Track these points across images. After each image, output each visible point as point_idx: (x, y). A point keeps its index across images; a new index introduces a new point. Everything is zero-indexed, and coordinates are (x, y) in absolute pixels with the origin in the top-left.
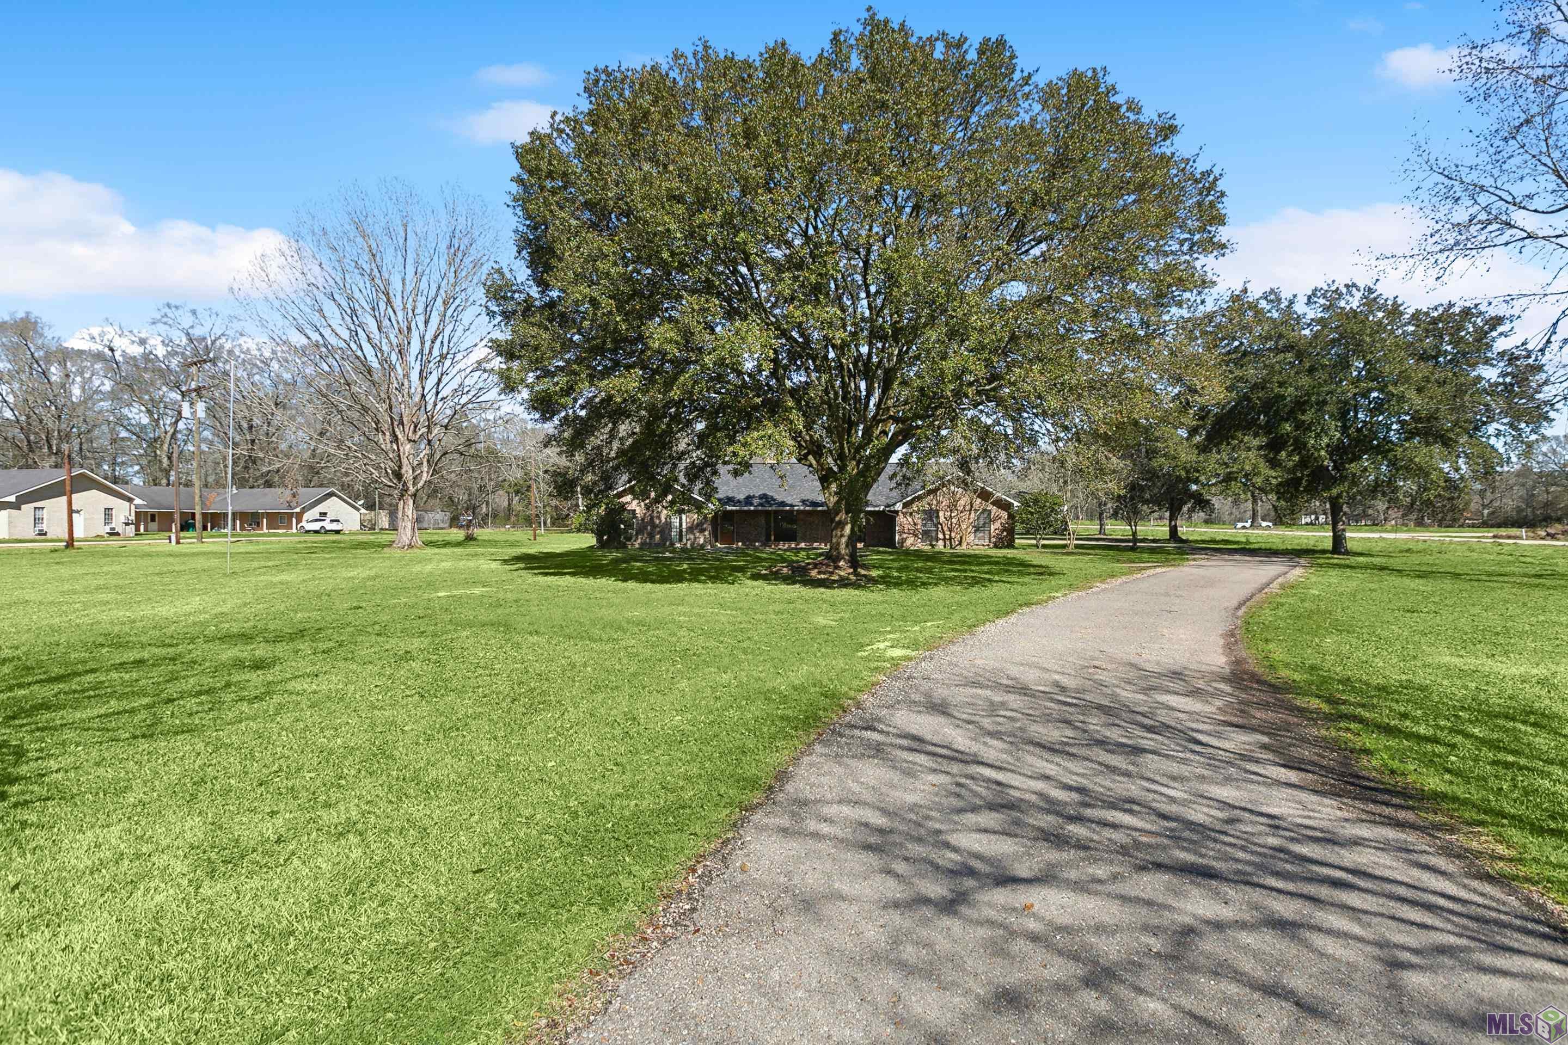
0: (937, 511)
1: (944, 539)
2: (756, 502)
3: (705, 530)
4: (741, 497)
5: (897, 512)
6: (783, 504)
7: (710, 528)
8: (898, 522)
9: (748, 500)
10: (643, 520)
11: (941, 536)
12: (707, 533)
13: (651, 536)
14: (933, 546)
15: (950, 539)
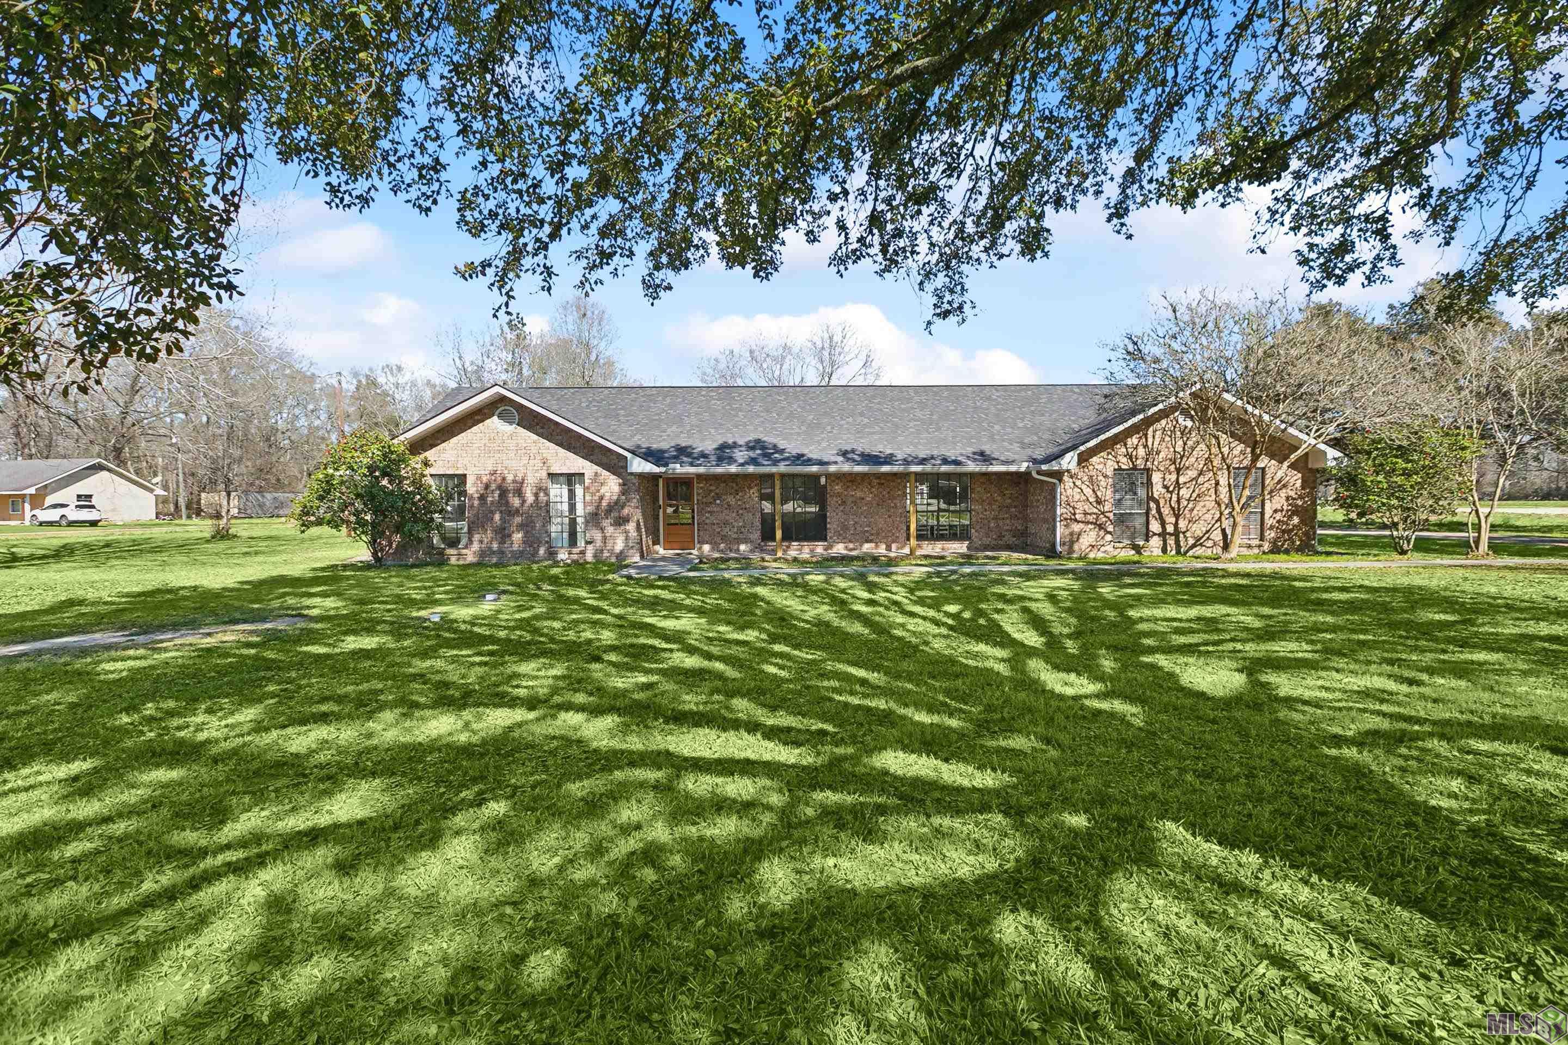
0: (1148, 472)
1: (1163, 535)
2: (741, 455)
3: (626, 520)
4: (709, 446)
5: (1058, 475)
6: (799, 459)
7: (638, 515)
8: (1060, 498)
9: (724, 452)
10: (482, 498)
11: (1155, 526)
12: (631, 527)
13: (503, 534)
14: (1138, 549)
15: (1176, 533)
